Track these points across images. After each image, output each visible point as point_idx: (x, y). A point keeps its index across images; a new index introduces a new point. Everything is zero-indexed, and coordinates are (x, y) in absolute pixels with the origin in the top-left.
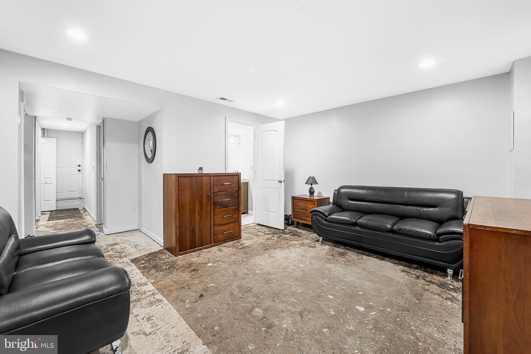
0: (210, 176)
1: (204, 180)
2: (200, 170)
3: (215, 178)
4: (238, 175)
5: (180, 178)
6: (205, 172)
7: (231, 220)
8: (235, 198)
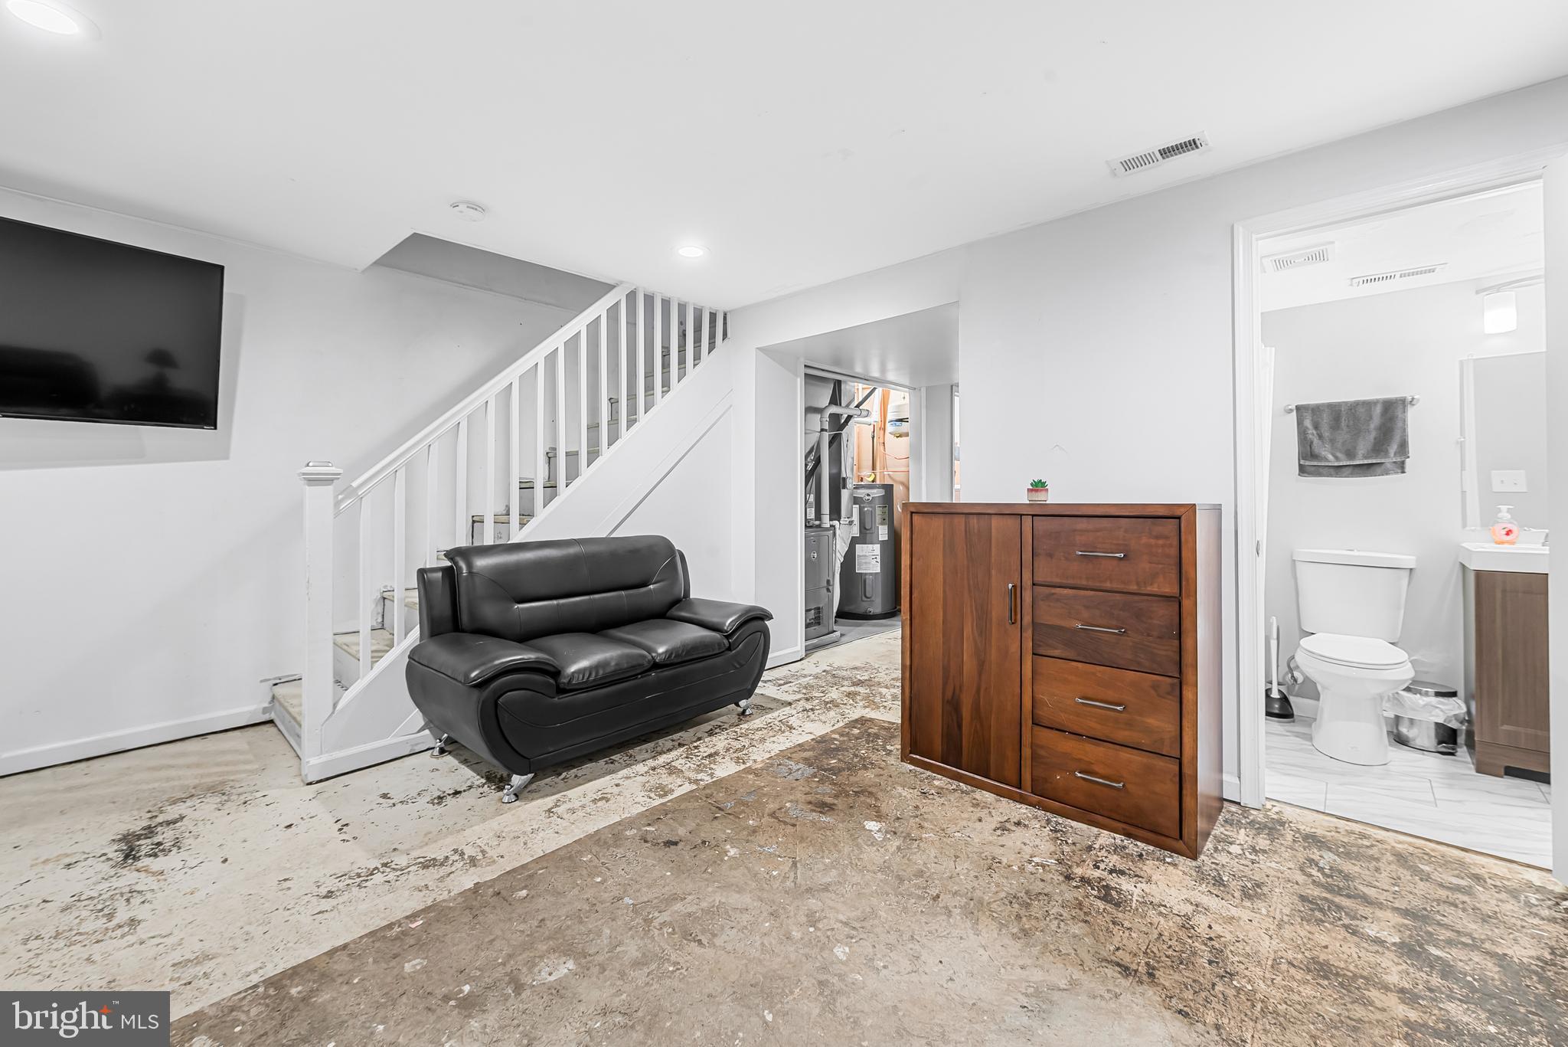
0: (1021, 515)
1: (993, 530)
2: (1037, 491)
3: (1042, 524)
4: (1179, 518)
5: (915, 517)
6: (1055, 496)
7: (1127, 733)
8: (1155, 634)
